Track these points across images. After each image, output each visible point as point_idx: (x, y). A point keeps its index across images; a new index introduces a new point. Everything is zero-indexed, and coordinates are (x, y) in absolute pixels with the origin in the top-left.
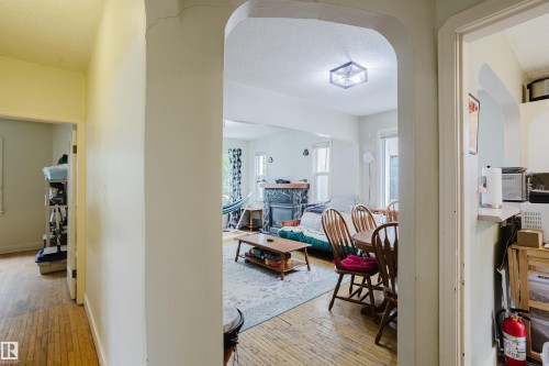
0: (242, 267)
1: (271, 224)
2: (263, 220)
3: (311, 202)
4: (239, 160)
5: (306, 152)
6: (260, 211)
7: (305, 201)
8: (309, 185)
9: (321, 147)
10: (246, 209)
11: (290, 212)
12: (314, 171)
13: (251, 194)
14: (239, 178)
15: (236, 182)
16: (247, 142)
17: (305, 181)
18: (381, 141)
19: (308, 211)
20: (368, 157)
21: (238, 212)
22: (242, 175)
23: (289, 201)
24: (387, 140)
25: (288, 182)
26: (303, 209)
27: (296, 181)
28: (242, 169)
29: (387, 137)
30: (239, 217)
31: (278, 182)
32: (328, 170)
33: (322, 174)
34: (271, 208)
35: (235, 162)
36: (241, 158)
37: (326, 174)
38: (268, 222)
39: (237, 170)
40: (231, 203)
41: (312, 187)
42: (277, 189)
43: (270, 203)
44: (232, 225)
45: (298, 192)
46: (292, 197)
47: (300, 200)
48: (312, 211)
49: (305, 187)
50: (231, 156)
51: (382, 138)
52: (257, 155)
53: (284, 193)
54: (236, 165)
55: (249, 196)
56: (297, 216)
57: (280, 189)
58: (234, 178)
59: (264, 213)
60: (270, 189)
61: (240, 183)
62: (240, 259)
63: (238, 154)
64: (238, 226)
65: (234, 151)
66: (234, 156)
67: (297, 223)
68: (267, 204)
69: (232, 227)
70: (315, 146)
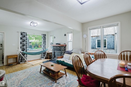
0: (42, 75)
1: (55, 57)
2: (52, 56)
3: (67, 50)
4: (45, 38)
5: (65, 35)
6: (51, 53)
7: (65, 50)
8: (66, 45)
9: (70, 33)
10: (47, 52)
11: (60, 53)
12: (68, 41)
13: (49, 48)
14: (45, 43)
15: (44, 44)
16: (48, 32)
17: (65, 44)
18: (89, 31)
19: (66, 53)
20: (85, 36)
21: (45, 53)
22: (46, 42)
23: (60, 50)
24: (91, 31)
25: (60, 44)
26: (64, 52)
27: (62, 43)
28: (46, 40)
29: (91, 29)
30: (45, 55)
31: (56, 44)
32: (72, 40)
33: (70, 41)
34: (54, 52)
35: (44, 38)
36: (46, 37)
37: (71, 42)
38: (54, 56)
39: (44, 41)
40: (43, 50)
41: (67, 46)
42: (56, 46)
43: (54, 51)
44: (43, 57)
45: (63, 47)
46: (61, 49)
47: (63, 50)
48: (67, 53)
49: (65, 46)
50: (42, 36)
51: (90, 30)
52: (51, 36)
53: (58, 48)
54: (44, 39)
55: (48, 48)
56: (62, 55)
57: (57, 46)
58: (43, 43)
59: (52, 53)
60: (54, 46)
61: (45, 45)
62: (42, 72)
63: (45, 36)
64: (44, 58)
65: (43, 35)
66: (43, 36)
67: (62, 57)
68: (53, 51)
69: (43, 58)
70: (68, 33)
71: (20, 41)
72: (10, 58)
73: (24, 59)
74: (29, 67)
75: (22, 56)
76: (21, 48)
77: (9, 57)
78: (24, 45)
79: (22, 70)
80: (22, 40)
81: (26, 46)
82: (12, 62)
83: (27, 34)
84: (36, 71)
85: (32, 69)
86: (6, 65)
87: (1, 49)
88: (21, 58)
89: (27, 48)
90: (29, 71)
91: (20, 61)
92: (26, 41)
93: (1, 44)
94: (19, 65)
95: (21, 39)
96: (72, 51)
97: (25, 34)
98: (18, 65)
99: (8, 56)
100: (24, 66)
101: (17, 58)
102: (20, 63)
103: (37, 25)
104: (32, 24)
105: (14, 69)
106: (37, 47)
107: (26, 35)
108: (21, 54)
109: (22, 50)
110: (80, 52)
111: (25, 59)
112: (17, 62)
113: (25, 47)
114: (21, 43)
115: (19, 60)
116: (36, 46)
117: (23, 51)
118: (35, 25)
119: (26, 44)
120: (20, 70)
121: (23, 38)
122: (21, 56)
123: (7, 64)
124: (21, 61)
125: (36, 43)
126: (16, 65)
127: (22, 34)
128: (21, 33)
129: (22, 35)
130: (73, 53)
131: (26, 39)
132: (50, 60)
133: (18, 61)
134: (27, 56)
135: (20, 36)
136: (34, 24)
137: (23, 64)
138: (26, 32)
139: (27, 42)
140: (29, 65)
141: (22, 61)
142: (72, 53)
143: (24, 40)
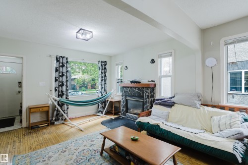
1: (127, 111)
2: (122, 108)
3: (157, 97)
4: (105, 68)
5: (153, 61)
6: (119, 102)
7: (153, 96)
8: (155, 85)
9: (165, 57)
10: (109, 100)
11: (141, 103)
12: (159, 75)
13: (113, 90)
14: (105, 80)
15: (103, 82)
16: (110, 57)
17: (154, 82)
18: (225, 47)
19: (157, 104)
21: (104, 102)
22: (107, 78)
23: (141, 96)
24: (229, 46)
25: (139, 82)
26: (152, 102)
27: (145, 80)
28: (107, 74)
30: (105, 105)
31: (132, 82)
32: (171, 74)
33: (166, 76)
34: (127, 101)
35: (102, 69)
36: (107, 67)
37: (169, 76)
38: (125, 109)
39: (104, 75)
40: (100, 96)
41: (157, 86)
42: (131, 87)
43: (126, 97)
44: (101, 110)
45: (148, 90)
46: (143, 93)
47: (148, 96)
48: (160, 104)
49: (152, 86)
50: (100, 65)
51: (225, 45)
52: (117, 65)
53: (137, 90)
54: (103, 71)
55: (112, 92)
56: (147, 107)
57: (133, 87)
58: (102, 80)
59: (122, 103)
60: (126, 87)
61: (106, 83)
62: (105, 154)
63: (104, 64)
64: (104, 112)
65: (102, 62)
66: (102, 66)
67: (149, 114)
68: (124, 97)
69: (100, 113)
70: (160, 57)
71: (54, 75)
72: (33, 112)
73: (62, 115)
74: (73, 134)
75: (58, 109)
76: (56, 90)
77: (32, 110)
78: (63, 85)
79: (58, 142)
80: (59, 73)
81: (67, 86)
82: (39, 121)
83: (69, 60)
84: (91, 148)
85: (81, 142)
86: (26, 128)
87: (20, 92)
88: (55, 113)
89: (68, 90)
90: (73, 148)
91: (54, 119)
92: (66, 76)
93: (20, 83)
94: (52, 129)
95: (56, 70)
96: (173, 100)
97: (65, 61)
98: (49, 127)
99: (31, 108)
100: (62, 130)
101: (47, 112)
102: (54, 123)
103: (92, 37)
104: (79, 35)
105: (41, 139)
106: (85, 89)
107: (67, 62)
108: (56, 104)
109: (59, 96)
110: (198, 103)
111: (65, 115)
112: (47, 120)
113: (64, 88)
114: (56, 80)
115: (53, 116)
116: (83, 87)
117: (60, 98)
118: (88, 36)
119: (67, 81)
120: (53, 144)
121: (61, 68)
122: (56, 109)
123: (28, 125)
124: (57, 120)
125: (84, 81)
126: (45, 128)
127: (58, 61)
128: (57, 58)
129: (58, 63)
130: (175, 105)
131: (67, 71)
132: (116, 116)
133: (50, 119)
134: (68, 108)
135: (55, 64)
136: (86, 34)
137: (60, 126)
138: (66, 57)
139: (68, 78)
140: (73, 130)
141: (59, 119)
142: (175, 103)
143: (62, 73)
